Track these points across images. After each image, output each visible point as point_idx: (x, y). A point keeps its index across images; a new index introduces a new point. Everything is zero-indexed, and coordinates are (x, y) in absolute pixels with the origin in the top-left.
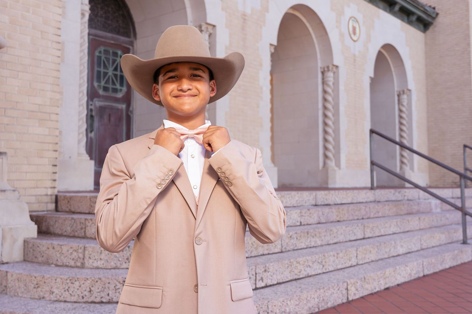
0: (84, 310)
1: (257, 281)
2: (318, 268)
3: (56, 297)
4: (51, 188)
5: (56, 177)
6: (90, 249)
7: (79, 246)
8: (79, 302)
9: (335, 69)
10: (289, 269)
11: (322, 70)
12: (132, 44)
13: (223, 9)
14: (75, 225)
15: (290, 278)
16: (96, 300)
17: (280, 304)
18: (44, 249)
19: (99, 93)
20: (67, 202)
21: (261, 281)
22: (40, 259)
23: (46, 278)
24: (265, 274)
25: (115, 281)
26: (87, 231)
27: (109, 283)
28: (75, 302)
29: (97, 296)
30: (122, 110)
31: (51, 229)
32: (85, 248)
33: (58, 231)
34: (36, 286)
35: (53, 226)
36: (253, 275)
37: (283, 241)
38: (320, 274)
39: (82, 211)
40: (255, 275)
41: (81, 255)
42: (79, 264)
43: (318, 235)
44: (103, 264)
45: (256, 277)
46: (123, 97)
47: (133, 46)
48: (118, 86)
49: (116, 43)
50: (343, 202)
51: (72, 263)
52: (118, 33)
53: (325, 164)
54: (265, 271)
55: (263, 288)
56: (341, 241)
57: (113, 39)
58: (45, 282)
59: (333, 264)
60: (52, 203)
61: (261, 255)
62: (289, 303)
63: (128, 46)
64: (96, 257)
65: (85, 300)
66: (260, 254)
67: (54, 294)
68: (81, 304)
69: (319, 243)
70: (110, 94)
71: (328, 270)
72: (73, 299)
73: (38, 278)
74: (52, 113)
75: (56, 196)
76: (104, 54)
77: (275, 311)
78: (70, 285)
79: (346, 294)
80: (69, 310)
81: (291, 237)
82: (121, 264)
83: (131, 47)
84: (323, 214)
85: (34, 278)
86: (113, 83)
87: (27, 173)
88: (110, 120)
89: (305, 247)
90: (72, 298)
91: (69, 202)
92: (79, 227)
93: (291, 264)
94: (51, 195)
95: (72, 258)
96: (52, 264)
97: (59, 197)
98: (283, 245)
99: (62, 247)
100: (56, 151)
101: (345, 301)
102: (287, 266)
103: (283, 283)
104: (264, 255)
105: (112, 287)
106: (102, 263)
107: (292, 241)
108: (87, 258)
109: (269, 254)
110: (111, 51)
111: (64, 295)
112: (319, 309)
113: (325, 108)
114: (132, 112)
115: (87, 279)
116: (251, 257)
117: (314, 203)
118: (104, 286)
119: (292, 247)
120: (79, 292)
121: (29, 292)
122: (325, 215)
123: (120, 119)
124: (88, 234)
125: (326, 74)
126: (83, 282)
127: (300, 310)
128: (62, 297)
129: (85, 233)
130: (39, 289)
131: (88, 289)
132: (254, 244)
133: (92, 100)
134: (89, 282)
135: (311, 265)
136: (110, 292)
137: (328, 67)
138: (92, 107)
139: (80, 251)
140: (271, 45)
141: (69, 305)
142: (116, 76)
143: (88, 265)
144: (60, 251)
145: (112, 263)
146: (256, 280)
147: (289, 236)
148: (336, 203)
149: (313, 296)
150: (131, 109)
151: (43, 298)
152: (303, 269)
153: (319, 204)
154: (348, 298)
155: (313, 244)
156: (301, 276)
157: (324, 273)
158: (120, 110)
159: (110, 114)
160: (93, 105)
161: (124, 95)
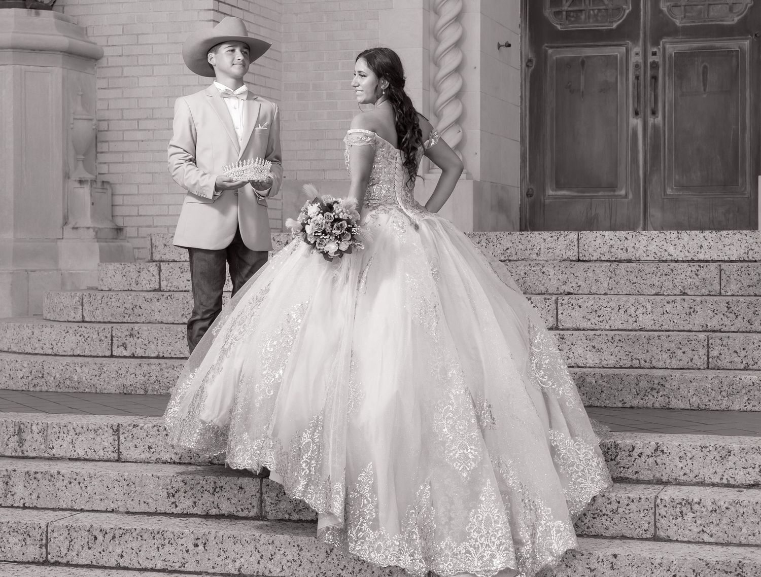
19: (674, 24)
30: (739, 54)
158: (734, 54)
159: (705, 67)
160: (660, 54)
161: (745, 18)
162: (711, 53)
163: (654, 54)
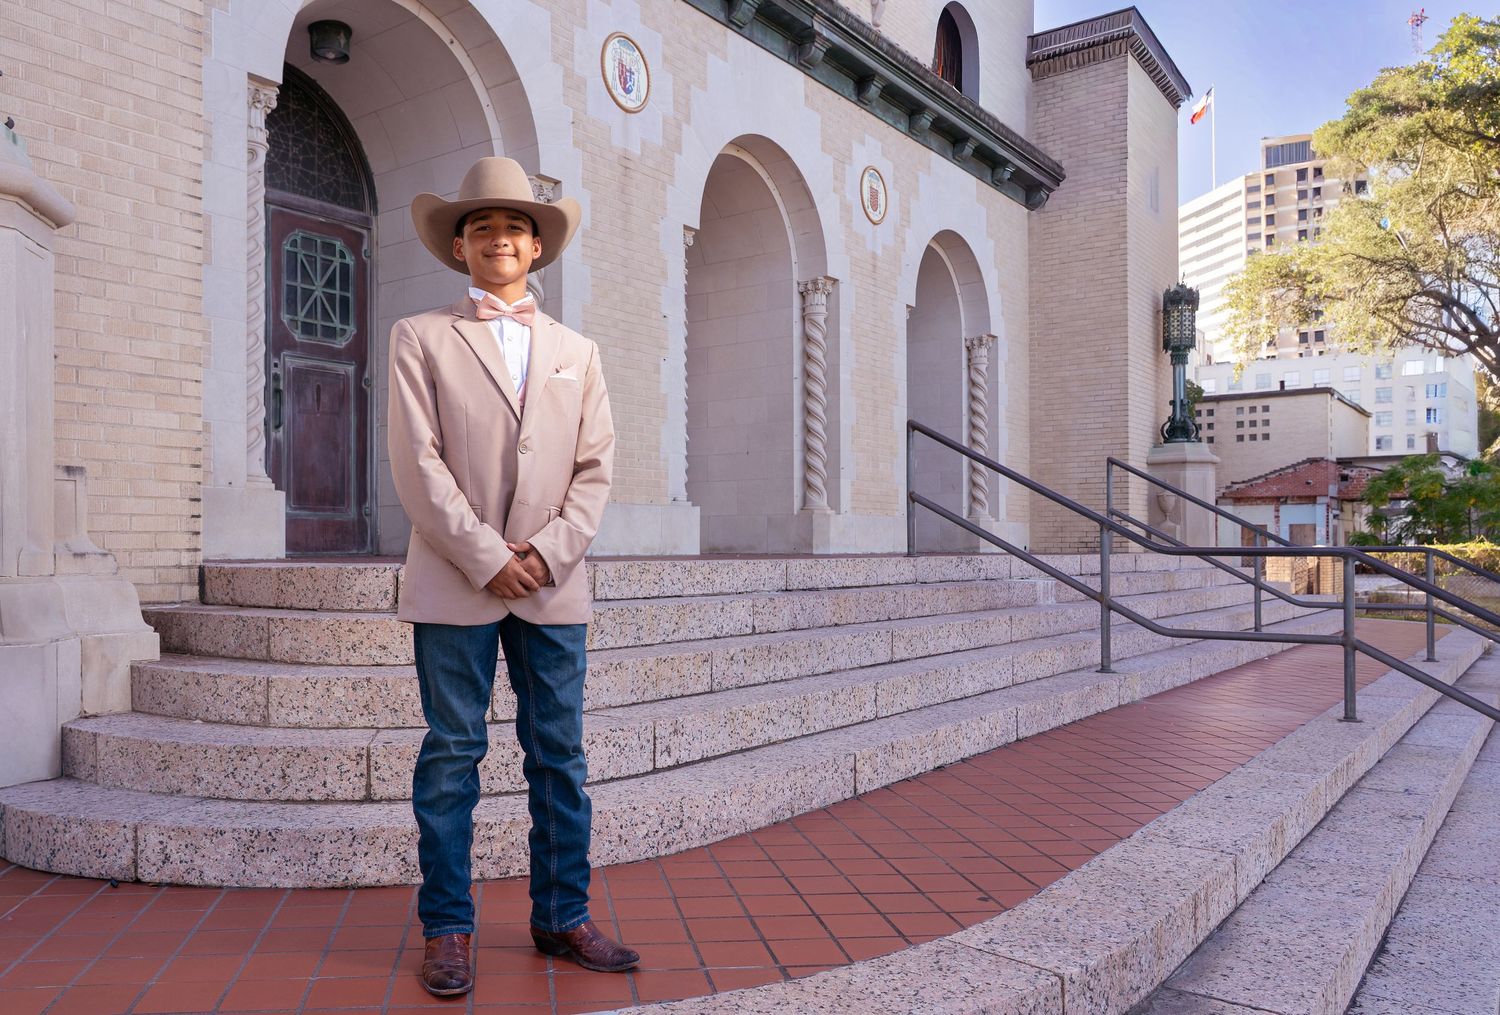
0: (270, 818)
1: (658, 754)
2: (791, 726)
3: (208, 790)
4: (189, 550)
5: (199, 525)
6: (281, 686)
7: (255, 678)
8: (260, 801)
9: (829, 287)
10: (728, 729)
11: (802, 289)
12: (366, 224)
13: (576, 144)
14: (245, 633)
15: (730, 748)
16: (296, 797)
17: (709, 803)
18: (177, 684)
19: (293, 338)
20: (225, 582)
21: (666, 754)
22: (169, 708)
23: (182, 747)
24: (674, 738)
25: (341, 756)
26: (272, 647)
27: (325, 759)
28: (250, 801)
29: (298, 787)
30: (346, 376)
31: (192, 641)
32: (268, 682)
33: (206, 646)
34: (163, 766)
35: (196, 634)
36: (649, 741)
37: (714, 667)
38: (795, 738)
39: (261, 604)
40: (652, 742)
41: (261, 699)
42: (256, 719)
43: (791, 655)
44: (311, 718)
45: (655, 744)
46: (348, 347)
47: (369, 229)
48: (337, 323)
49: (330, 221)
50: (847, 584)
51: (241, 716)
52: (334, 199)
53: (805, 500)
54: (675, 732)
55: (669, 768)
56: (842, 668)
57: (322, 212)
58: (181, 758)
59: (824, 718)
60: (191, 584)
61: (666, 699)
62: (727, 799)
63: (358, 230)
64: (296, 704)
65: (272, 796)
66: (663, 697)
67: (203, 784)
68: (263, 805)
69: (794, 672)
70: (319, 340)
71: (812, 731)
72: (246, 794)
73: (166, 749)
74: (186, 380)
75: (201, 569)
76: (303, 247)
77: (698, 818)
78: (237, 762)
79: (852, 780)
80: (237, 817)
81: (732, 659)
82: (350, 718)
83: (365, 232)
84: (802, 609)
85: (155, 746)
86: (326, 316)
87: (133, 515)
88: (318, 400)
89: (764, 681)
90: (244, 791)
91: (229, 581)
92: (254, 637)
93: (733, 716)
94: (190, 567)
95: (240, 706)
96: (196, 718)
97: (206, 570)
98: (714, 676)
99: (218, 680)
100: (198, 466)
101: (848, 795)
102: (723, 721)
103: (715, 758)
104: (672, 698)
105: (332, 767)
106: (308, 716)
107: (735, 666)
108: (275, 704)
109: (683, 696)
110: (319, 241)
111: (224, 785)
112: (793, 812)
113: (807, 375)
114: (368, 382)
115: (277, 750)
116: (644, 702)
117: (782, 584)
118: (314, 766)
119: (734, 682)
120: (258, 779)
121: (148, 778)
122: (808, 611)
123: (342, 398)
124: (275, 654)
125: (809, 299)
126: (267, 756)
127: (751, 815)
128: (221, 789)
129: (269, 652)
130: (169, 773)
131: (279, 773)
132: (649, 673)
133: (277, 355)
134: (280, 756)
135: (776, 719)
136: (329, 780)
137: (815, 282)
138: (278, 371)
139: (258, 689)
140: (686, 228)
141: (237, 806)
142: (331, 298)
143: (277, 721)
144: (213, 690)
145: (332, 716)
146: (654, 752)
147: (728, 657)
148: (832, 585)
149: (780, 786)
150: (367, 376)
151: (179, 791)
152: (758, 729)
153: (795, 588)
154: (855, 790)
155: (780, 674)
156: (755, 744)
157: (803, 736)
158: (341, 377)
159: (319, 386)
160: (280, 366)
161: (350, 344)
162: (323, 373)
163: (276, 365)
